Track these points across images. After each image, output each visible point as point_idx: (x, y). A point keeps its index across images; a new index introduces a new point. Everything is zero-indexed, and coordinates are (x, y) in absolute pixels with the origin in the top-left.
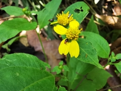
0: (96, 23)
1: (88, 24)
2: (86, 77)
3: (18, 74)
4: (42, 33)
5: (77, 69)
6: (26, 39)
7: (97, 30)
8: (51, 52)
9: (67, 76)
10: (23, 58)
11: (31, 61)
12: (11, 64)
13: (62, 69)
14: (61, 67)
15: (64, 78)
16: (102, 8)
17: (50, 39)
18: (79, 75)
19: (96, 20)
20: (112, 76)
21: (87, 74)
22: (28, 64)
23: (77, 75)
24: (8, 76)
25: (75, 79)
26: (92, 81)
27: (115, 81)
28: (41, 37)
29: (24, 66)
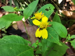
0: (59, 16)
1: (55, 16)
2: (53, 48)
3: (11, 48)
4: (26, 22)
5: (48, 43)
6: (16, 25)
7: (60, 20)
8: (32, 33)
9: (41, 49)
10: (14, 38)
11: (19, 40)
12: (7, 42)
13: (38, 45)
14: (37, 43)
15: (39, 50)
16: (63, 6)
17: (31, 25)
18: (49, 48)
19: (59, 14)
20: (69, 48)
21: (54, 47)
22: (17, 42)
23: (47, 47)
24: (5, 50)
25: (46, 50)
26: (57, 51)
27: (71, 51)
28: (26, 24)
29: (15, 43)
